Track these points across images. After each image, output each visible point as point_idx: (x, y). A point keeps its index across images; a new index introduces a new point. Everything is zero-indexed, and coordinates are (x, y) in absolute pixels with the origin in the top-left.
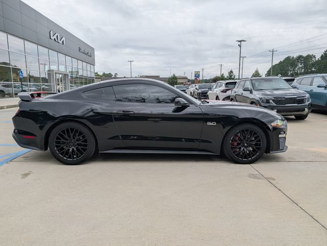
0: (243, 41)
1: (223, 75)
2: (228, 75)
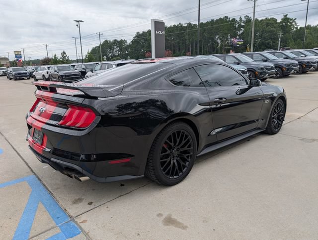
0: (81, 21)
1: (56, 55)
2: (61, 56)
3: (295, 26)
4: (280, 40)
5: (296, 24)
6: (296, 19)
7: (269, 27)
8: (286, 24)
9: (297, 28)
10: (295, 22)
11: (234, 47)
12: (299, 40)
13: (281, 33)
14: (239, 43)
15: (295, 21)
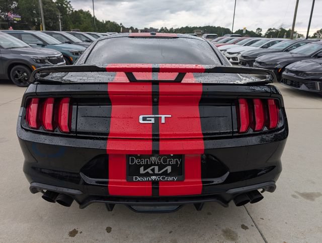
3: (71, 9)
4: (60, 20)
5: (71, 7)
6: (70, 2)
7: (46, 5)
8: (62, 5)
9: (72, 11)
10: (70, 5)
11: (11, 23)
12: (77, 23)
13: (60, 14)
14: (16, 19)
15: (70, 3)
